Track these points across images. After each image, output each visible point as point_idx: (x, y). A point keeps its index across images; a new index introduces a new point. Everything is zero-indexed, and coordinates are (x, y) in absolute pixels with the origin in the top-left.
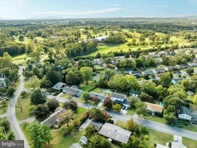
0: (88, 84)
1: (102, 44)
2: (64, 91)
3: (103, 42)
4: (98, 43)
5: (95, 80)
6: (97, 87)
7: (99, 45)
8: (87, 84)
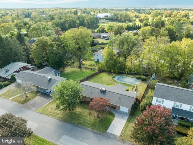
0: (82, 66)
1: (105, 22)
2: (19, 81)
3: (106, 19)
4: (99, 20)
5: (98, 60)
6: (101, 71)
7: (100, 22)
8: (80, 67)
